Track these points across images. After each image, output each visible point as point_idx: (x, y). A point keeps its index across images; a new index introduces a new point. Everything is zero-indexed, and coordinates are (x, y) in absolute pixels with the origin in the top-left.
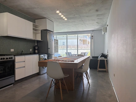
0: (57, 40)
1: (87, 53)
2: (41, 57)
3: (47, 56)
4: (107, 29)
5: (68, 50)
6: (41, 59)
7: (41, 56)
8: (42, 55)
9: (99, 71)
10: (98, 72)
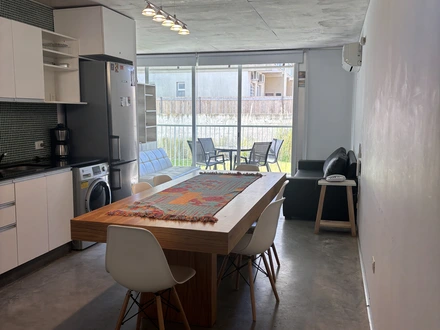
0: (151, 89)
1: (278, 144)
2: (83, 179)
3: (106, 168)
4: (361, 51)
5: (198, 129)
6: (83, 187)
7: (82, 174)
8: (88, 170)
9: (324, 231)
10: (317, 237)
